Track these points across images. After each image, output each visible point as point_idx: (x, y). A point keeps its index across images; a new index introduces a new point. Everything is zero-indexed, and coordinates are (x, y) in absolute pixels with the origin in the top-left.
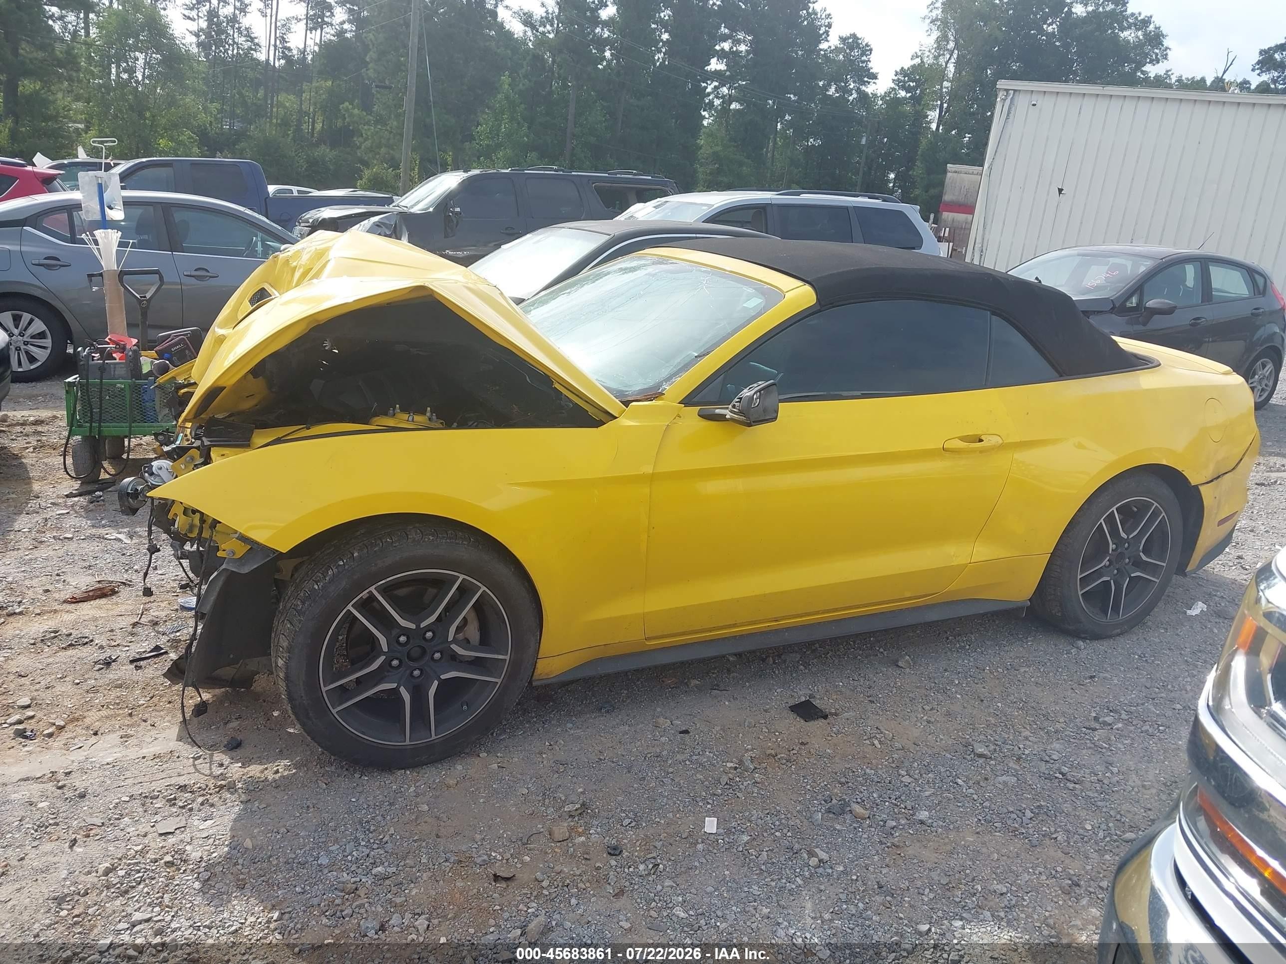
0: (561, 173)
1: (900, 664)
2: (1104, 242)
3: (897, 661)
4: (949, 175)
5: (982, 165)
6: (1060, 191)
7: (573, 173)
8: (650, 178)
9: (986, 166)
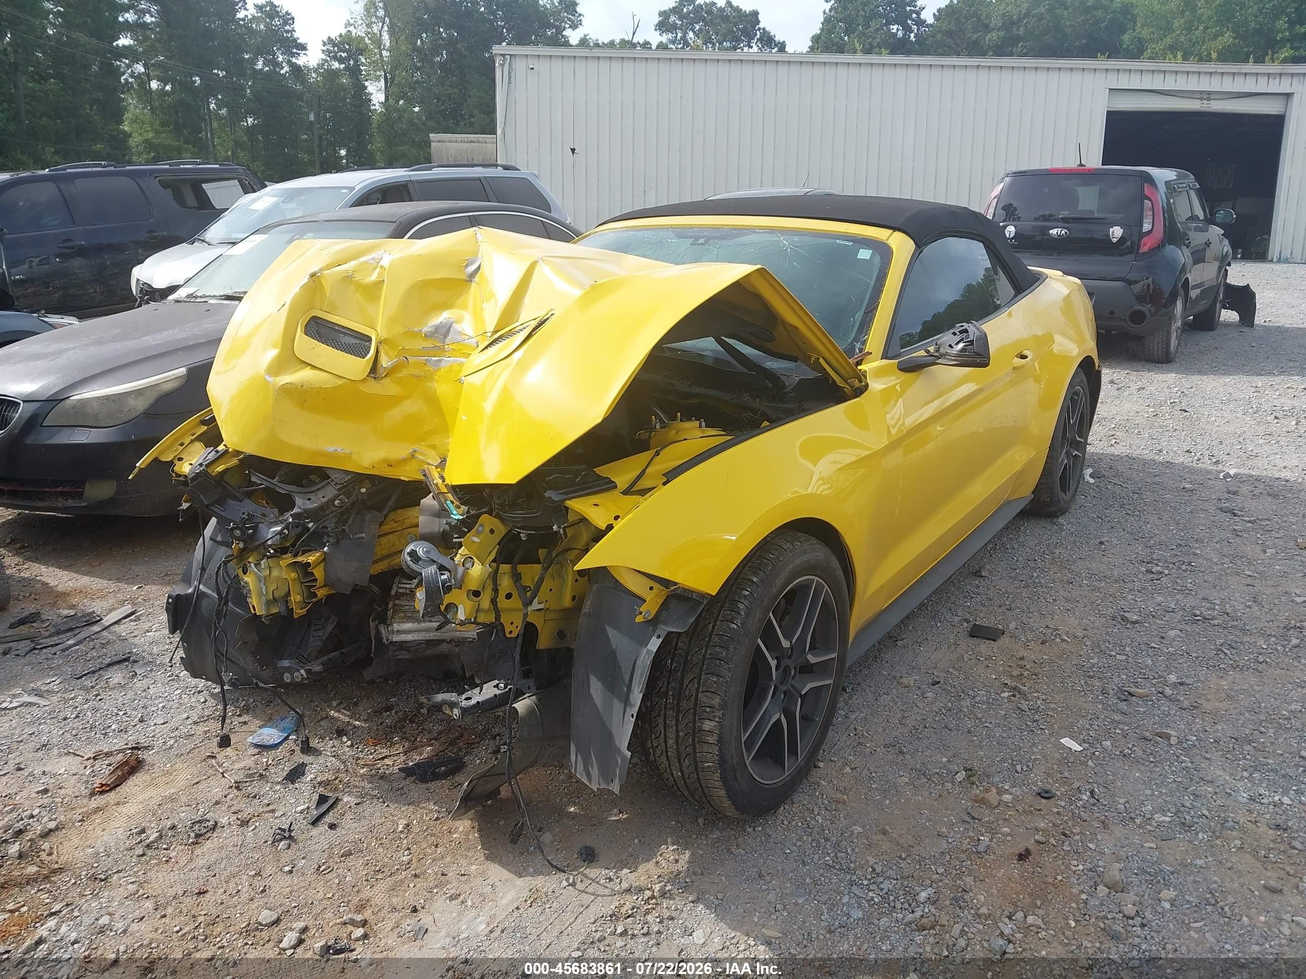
0: (112, 168)
1: (983, 574)
2: (738, 189)
3: (979, 571)
4: (433, 144)
5: (495, 133)
6: (573, 150)
7: (127, 168)
8: (218, 166)
9: (499, 131)
